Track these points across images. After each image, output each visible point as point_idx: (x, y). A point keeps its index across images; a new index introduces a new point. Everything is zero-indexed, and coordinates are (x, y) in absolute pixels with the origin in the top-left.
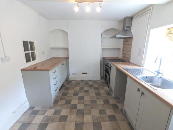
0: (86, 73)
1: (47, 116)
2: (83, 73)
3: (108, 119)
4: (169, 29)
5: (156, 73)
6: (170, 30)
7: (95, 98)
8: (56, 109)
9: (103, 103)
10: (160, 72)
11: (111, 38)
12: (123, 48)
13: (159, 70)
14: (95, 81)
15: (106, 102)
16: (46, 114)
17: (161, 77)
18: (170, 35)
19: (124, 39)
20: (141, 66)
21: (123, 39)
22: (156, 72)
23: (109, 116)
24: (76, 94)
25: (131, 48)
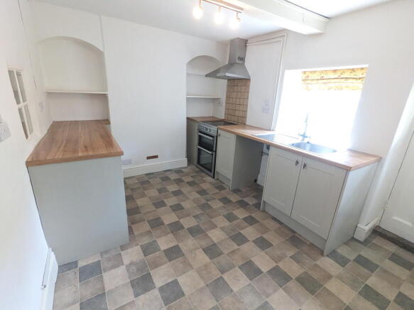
0: (156, 157)
1: (132, 263)
2: (148, 158)
3: (246, 224)
4: (305, 72)
5: (301, 138)
6: (306, 75)
7: (204, 201)
8: (140, 244)
9: (222, 205)
10: (306, 135)
11: (206, 76)
12: (228, 97)
13: (304, 133)
14: (179, 171)
15: (226, 201)
16: (126, 262)
17: (308, 143)
18: (307, 82)
19: (228, 80)
20: (270, 130)
21: (226, 81)
22: (302, 136)
23: (245, 219)
24: (159, 204)
25: (248, 99)
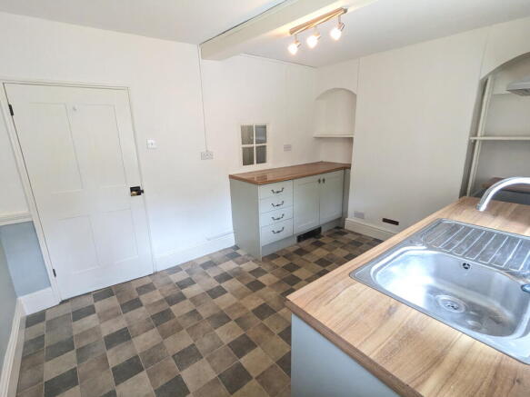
0: (397, 223)
1: (241, 268)
8: (261, 267)
16: (242, 266)
24: (323, 262)
